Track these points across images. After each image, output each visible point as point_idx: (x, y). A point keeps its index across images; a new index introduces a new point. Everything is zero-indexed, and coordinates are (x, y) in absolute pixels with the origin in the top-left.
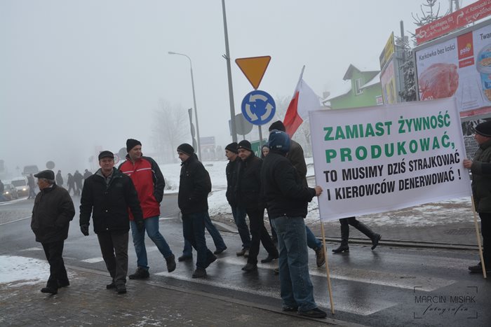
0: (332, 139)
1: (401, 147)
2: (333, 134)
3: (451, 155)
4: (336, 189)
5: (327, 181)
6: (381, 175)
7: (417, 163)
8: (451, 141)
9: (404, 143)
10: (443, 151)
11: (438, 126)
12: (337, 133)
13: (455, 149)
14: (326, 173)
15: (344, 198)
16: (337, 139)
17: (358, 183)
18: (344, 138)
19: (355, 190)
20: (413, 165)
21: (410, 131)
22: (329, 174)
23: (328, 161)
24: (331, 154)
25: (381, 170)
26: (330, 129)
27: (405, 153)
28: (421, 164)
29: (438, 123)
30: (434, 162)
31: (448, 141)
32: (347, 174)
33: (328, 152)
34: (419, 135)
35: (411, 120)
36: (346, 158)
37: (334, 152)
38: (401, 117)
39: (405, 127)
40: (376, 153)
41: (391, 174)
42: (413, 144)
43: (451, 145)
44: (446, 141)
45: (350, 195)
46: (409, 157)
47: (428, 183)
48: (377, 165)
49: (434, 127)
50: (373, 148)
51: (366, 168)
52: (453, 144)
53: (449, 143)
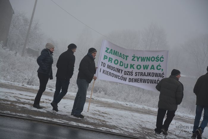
0: (108, 52)
1: (132, 66)
2: (109, 51)
3: (160, 74)
4: (104, 70)
5: (102, 65)
6: (121, 73)
7: (140, 74)
8: (162, 68)
9: (134, 65)
10: (156, 71)
11: (155, 61)
12: (110, 51)
13: (163, 72)
14: (102, 63)
15: (106, 74)
16: (109, 53)
17: (112, 72)
18: (112, 54)
19: (110, 73)
21: (138, 61)
22: (103, 64)
23: (104, 59)
24: (106, 57)
25: (122, 71)
26: (108, 49)
27: (134, 68)
28: (142, 74)
29: (156, 59)
30: (149, 75)
31: (160, 68)
32: (109, 67)
35: (139, 57)
36: (110, 61)
38: (134, 55)
39: (136, 59)
40: (121, 64)
41: (126, 74)
42: (139, 66)
43: (161, 69)
45: (108, 74)
46: (135, 70)
47: (144, 82)
48: (121, 69)
49: (153, 61)
50: (121, 62)
51: (116, 68)
52: (162, 70)
53: (160, 69)
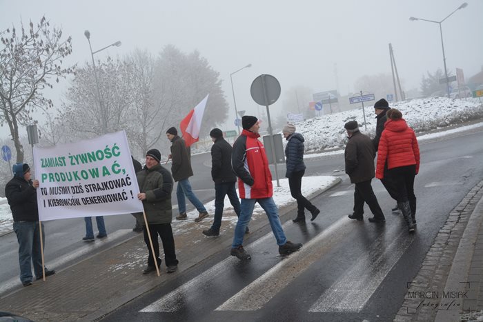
1: (76, 175)
3: (122, 179)
4: (48, 200)
5: (43, 194)
7: (91, 186)
8: (121, 168)
9: (77, 172)
10: (114, 177)
11: (105, 158)
13: (126, 174)
16: (46, 167)
20: (88, 187)
21: (78, 163)
22: (43, 190)
23: (43, 182)
27: (80, 179)
28: (96, 187)
29: (105, 155)
30: (106, 186)
31: (119, 168)
32: (52, 191)
33: (43, 175)
34: (80, 167)
35: (77, 156)
36: (52, 180)
37: (46, 175)
38: (70, 154)
39: (74, 161)
42: (84, 174)
43: (122, 171)
44: (116, 169)
46: (83, 183)
47: (105, 201)
49: (102, 159)
52: (124, 170)
53: (119, 170)
